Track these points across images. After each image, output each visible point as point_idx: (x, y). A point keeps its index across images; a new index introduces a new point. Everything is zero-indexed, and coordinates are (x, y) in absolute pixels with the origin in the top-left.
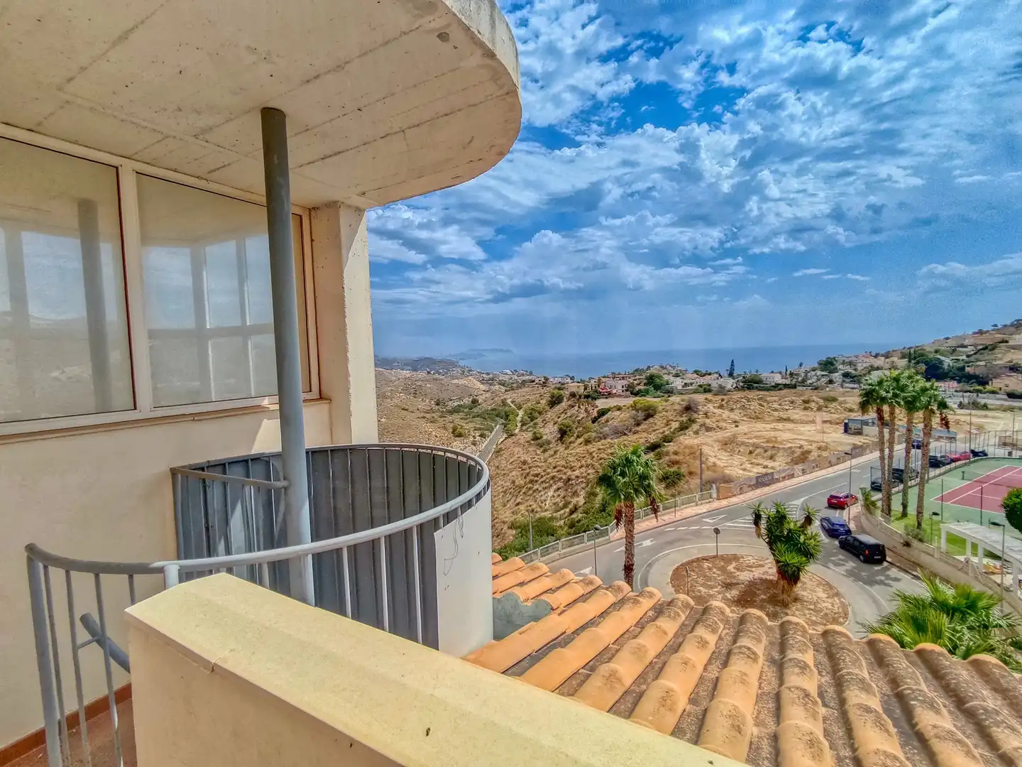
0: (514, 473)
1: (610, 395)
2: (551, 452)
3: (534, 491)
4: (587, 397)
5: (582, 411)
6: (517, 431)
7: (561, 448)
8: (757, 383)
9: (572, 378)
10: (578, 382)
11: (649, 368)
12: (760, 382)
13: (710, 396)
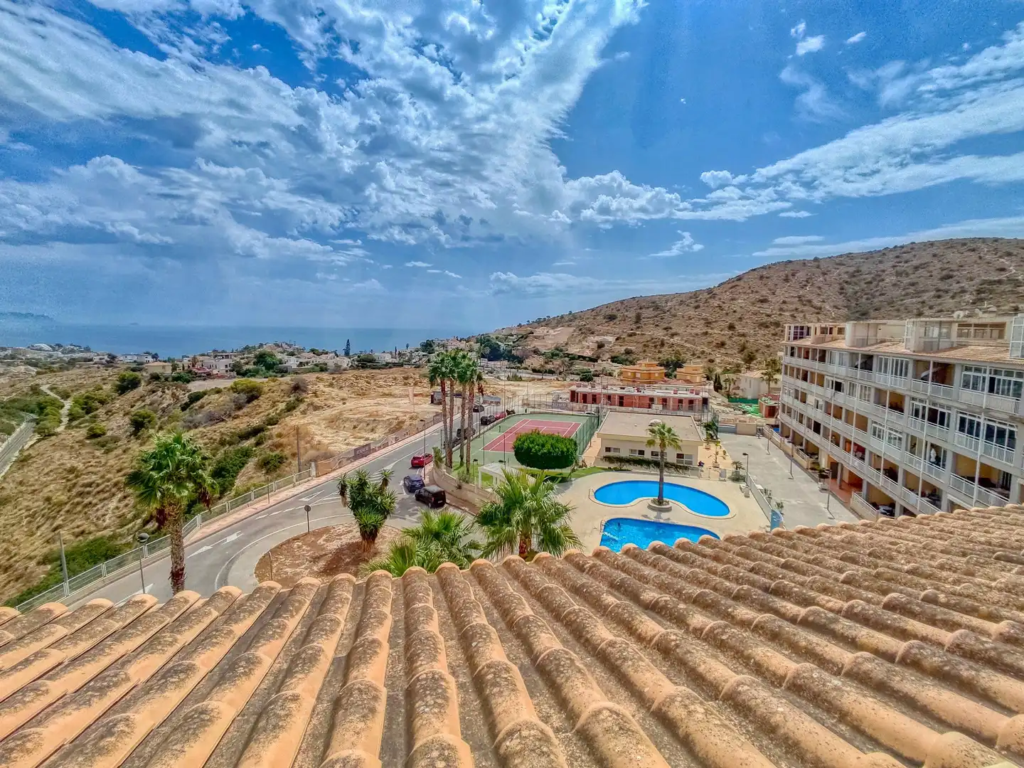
0: (52, 487)
1: (209, 376)
2: (119, 451)
3: (86, 506)
4: (175, 379)
5: (168, 397)
6: (59, 430)
7: (135, 445)
8: (369, 362)
9: (155, 357)
10: (165, 362)
11: (261, 345)
12: (372, 361)
13: (325, 375)
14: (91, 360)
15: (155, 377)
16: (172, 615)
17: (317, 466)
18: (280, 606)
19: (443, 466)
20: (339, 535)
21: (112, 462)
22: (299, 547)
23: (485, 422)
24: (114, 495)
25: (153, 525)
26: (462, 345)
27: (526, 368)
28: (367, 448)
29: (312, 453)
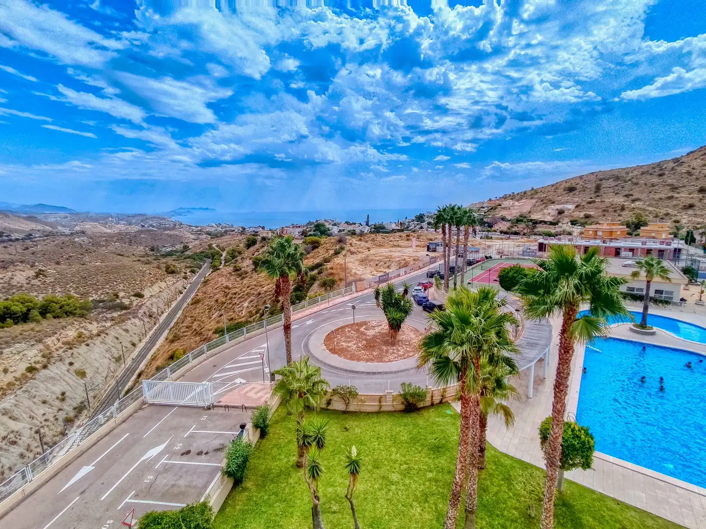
0: (218, 295)
3: (233, 305)
6: (221, 267)
7: (255, 275)
8: (381, 229)
9: (263, 228)
10: (268, 231)
11: (317, 220)
12: (384, 228)
14: (234, 231)
15: (264, 239)
17: (355, 286)
19: (443, 288)
20: (374, 327)
22: (349, 331)
23: (469, 263)
27: (495, 231)
28: (387, 276)
29: (352, 278)
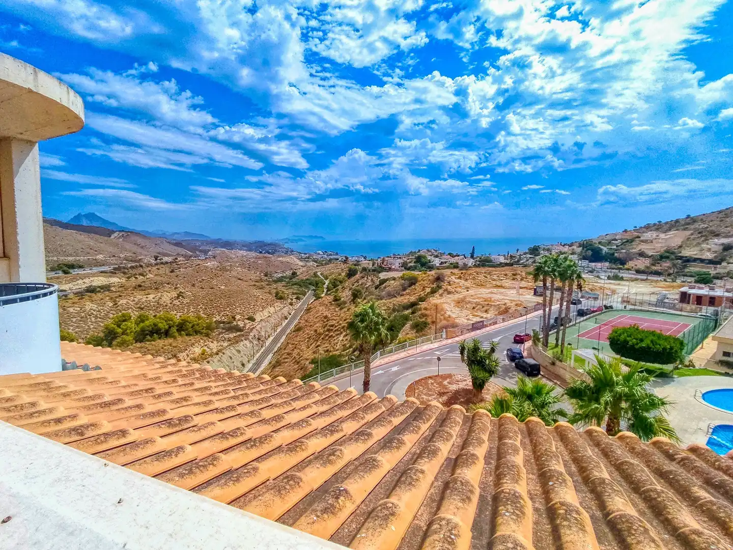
0: (318, 325)
1: (390, 269)
2: (346, 309)
3: (330, 337)
4: (374, 271)
5: (369, 281)
6: (323, 295)
7: (353, 307)
9: (365, 258)
11: (419, 251)
12: (490, 261)
13: (456, 271)
14: (338, 259)
15: (364, 269)
16: (363, 404)
17: (446, 332)
18: (418, 415)
19: (540, 344)
20: (458, 381)
21: (342, 315)
22: (432, 383)
23: (581, 313)
24: (342, 333)
25: (357, 353)
26: (566, 249)
27: (628, 269)
28: (481, 324)
29: (444, 322)
